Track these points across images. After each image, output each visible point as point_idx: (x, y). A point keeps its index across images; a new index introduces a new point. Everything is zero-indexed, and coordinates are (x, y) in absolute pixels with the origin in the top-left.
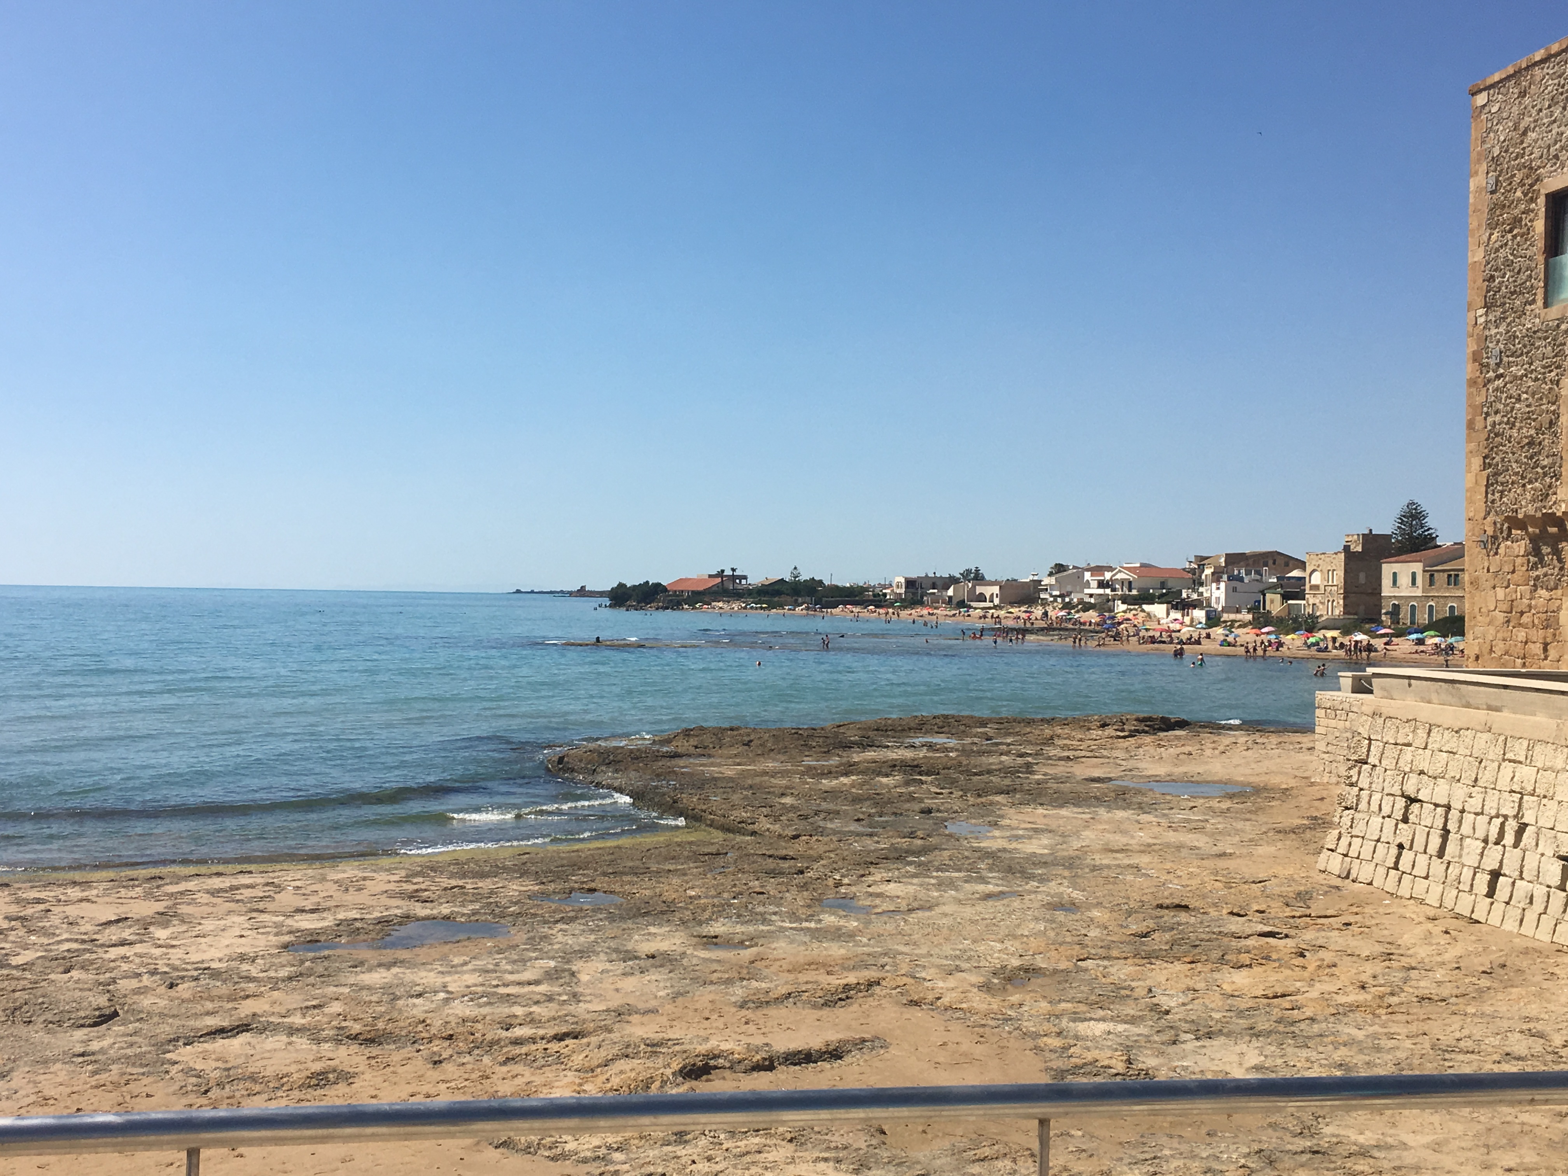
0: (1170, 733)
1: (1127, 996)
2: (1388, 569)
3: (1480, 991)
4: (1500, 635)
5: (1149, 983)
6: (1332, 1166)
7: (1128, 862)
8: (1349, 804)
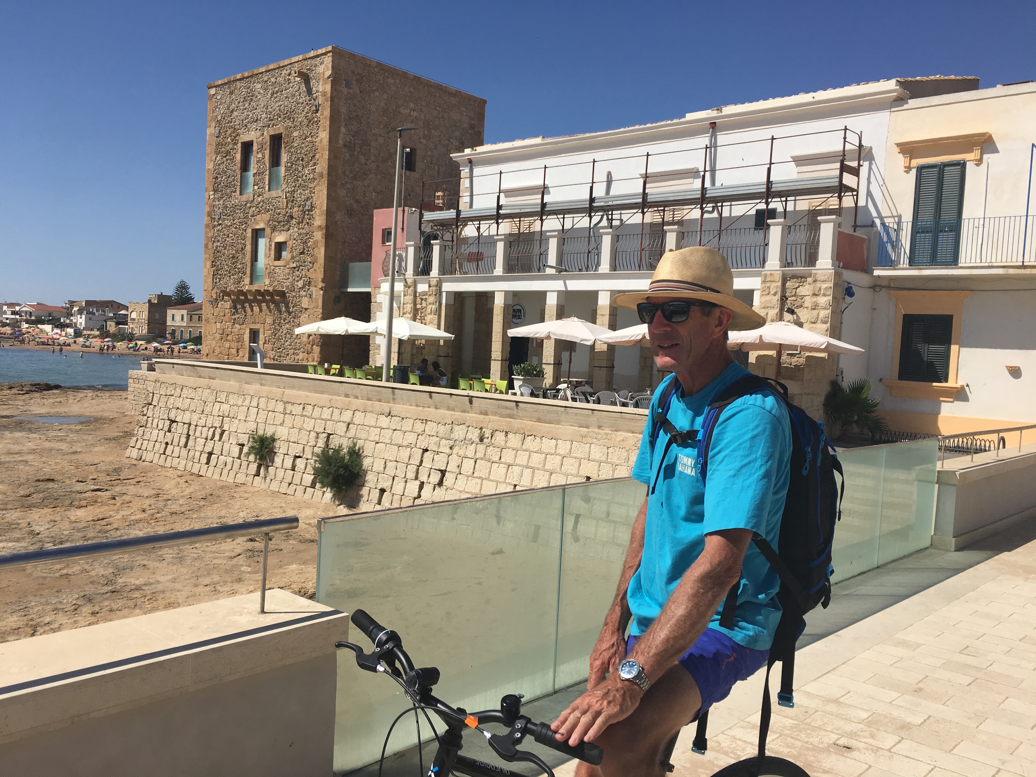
0: (50, 391)
1: (16, 528)
2: (170, 312)
3: (200, 507)
4: (218, 345)
5: (28, 520)
6: (122, 597)
7: (21, 459)
8: (142, 424)
